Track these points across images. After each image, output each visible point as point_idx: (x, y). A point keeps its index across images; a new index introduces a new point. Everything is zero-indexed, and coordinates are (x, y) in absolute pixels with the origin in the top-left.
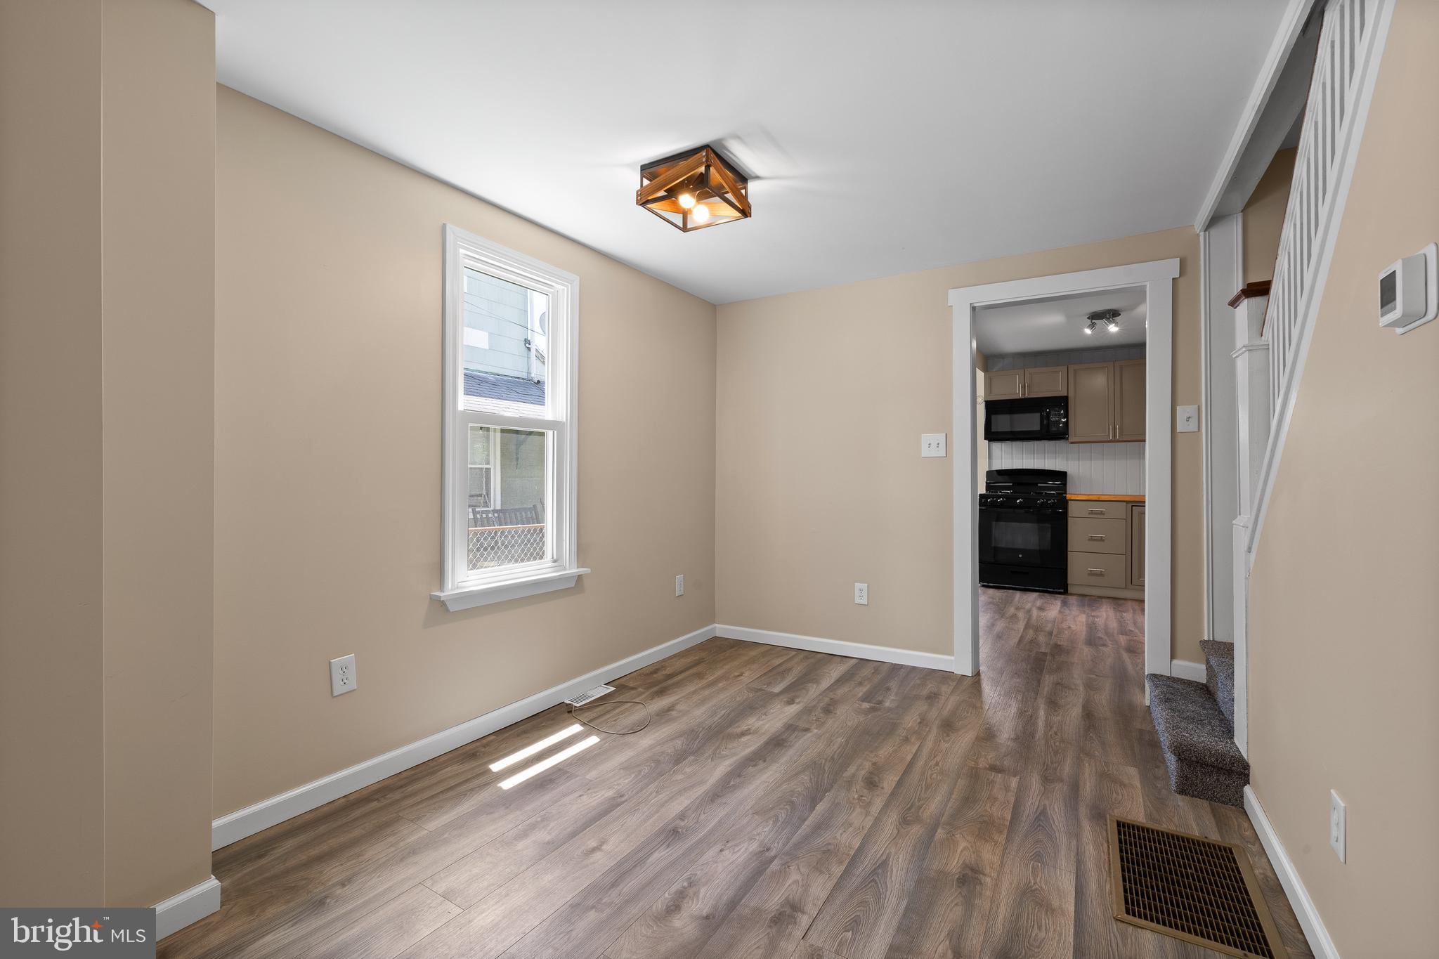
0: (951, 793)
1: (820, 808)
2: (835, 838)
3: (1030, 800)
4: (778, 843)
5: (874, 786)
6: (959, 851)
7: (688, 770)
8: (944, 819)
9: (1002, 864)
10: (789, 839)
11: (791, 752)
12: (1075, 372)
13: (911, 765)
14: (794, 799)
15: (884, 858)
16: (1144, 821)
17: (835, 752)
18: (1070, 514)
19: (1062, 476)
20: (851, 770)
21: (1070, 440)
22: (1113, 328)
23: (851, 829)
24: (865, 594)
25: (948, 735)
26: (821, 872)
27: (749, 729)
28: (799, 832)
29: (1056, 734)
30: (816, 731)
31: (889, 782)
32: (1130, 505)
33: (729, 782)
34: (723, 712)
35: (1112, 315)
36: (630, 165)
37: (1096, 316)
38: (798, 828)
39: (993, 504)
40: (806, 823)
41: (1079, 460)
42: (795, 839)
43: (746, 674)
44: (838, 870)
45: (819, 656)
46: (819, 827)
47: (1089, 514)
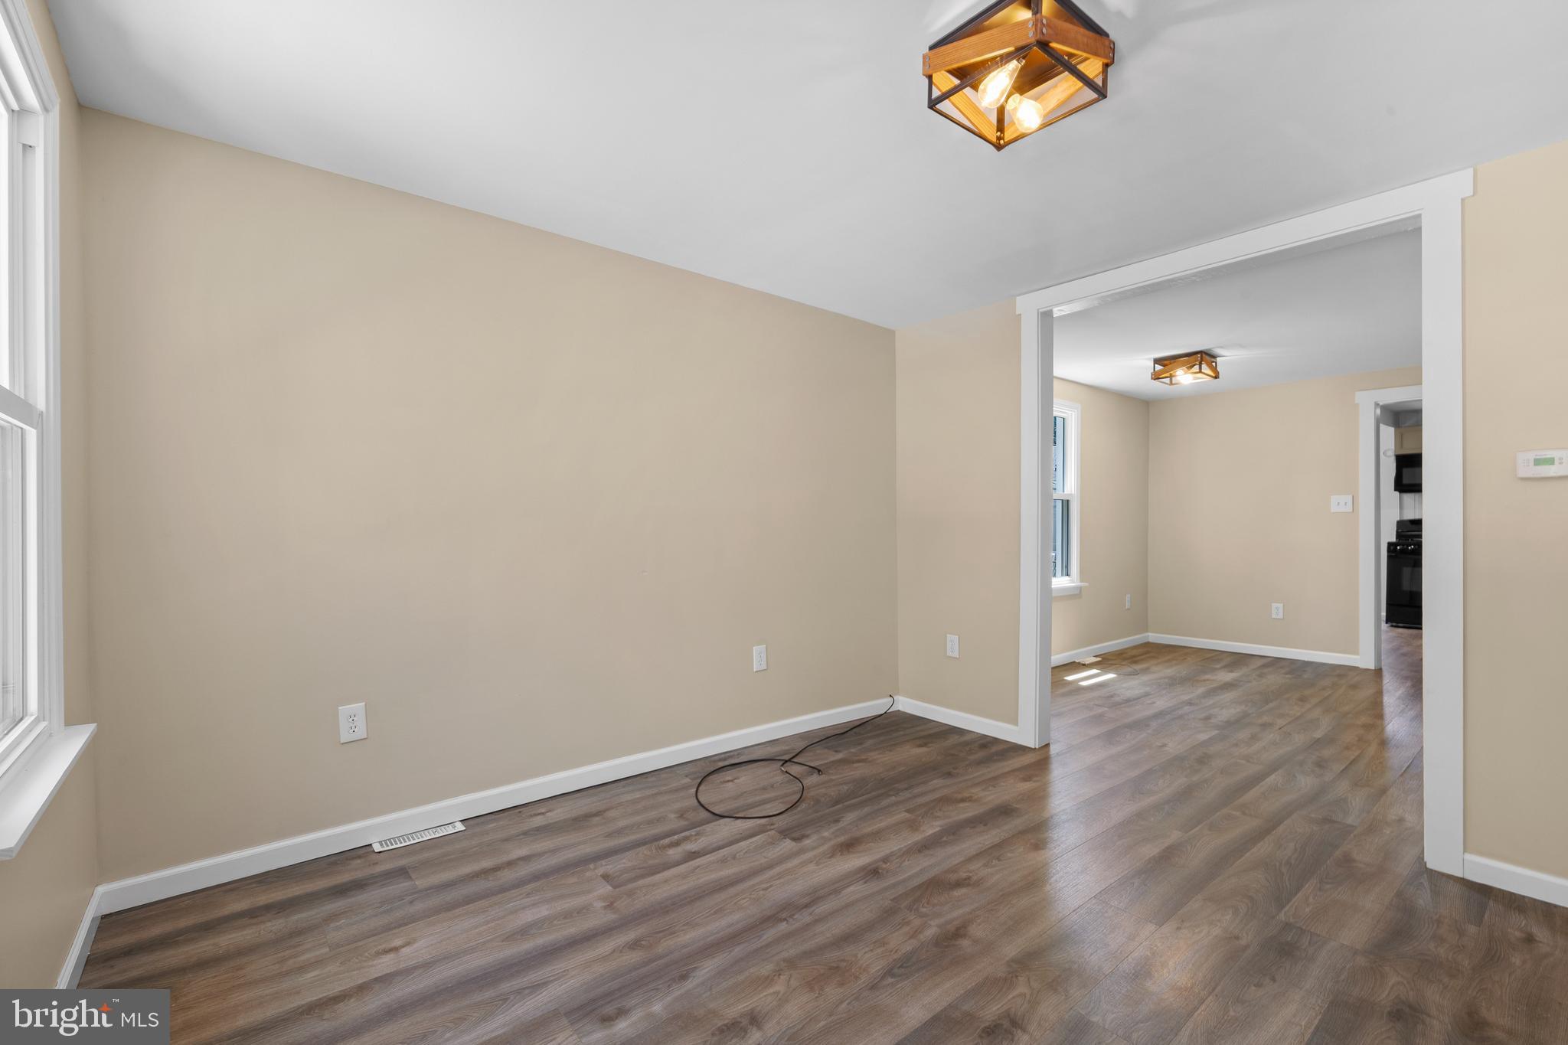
24: (1281, 610)
36: (1149, 359)
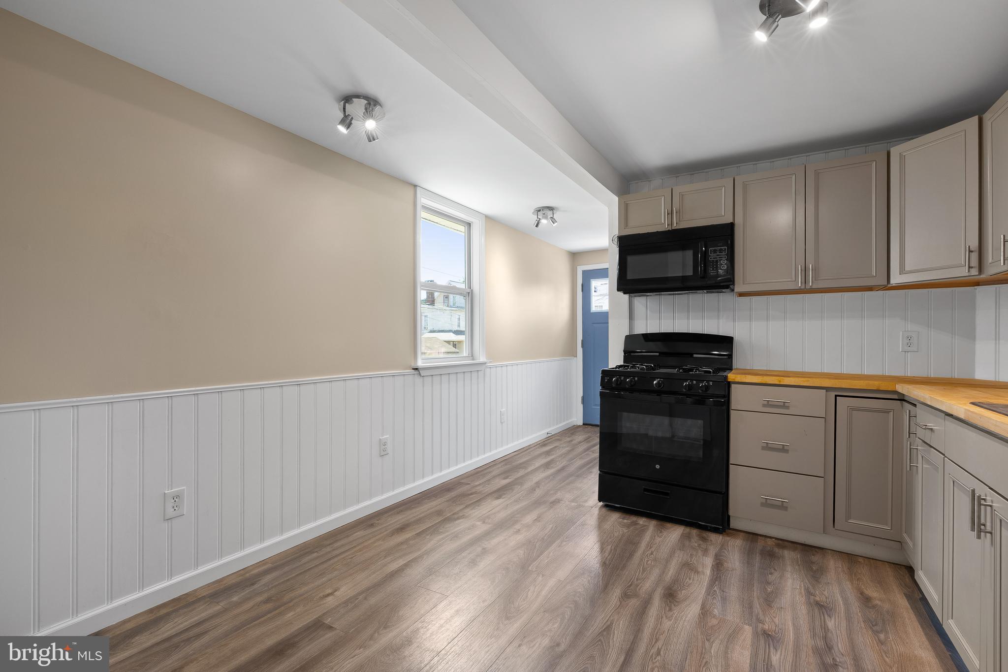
12: (745, 186)
18: (734, 405)
19: (726, 342)
21: (738, 288)
32: (833, 394)
39: (620, 387)
41: (750, 320)
47: (764, 406)
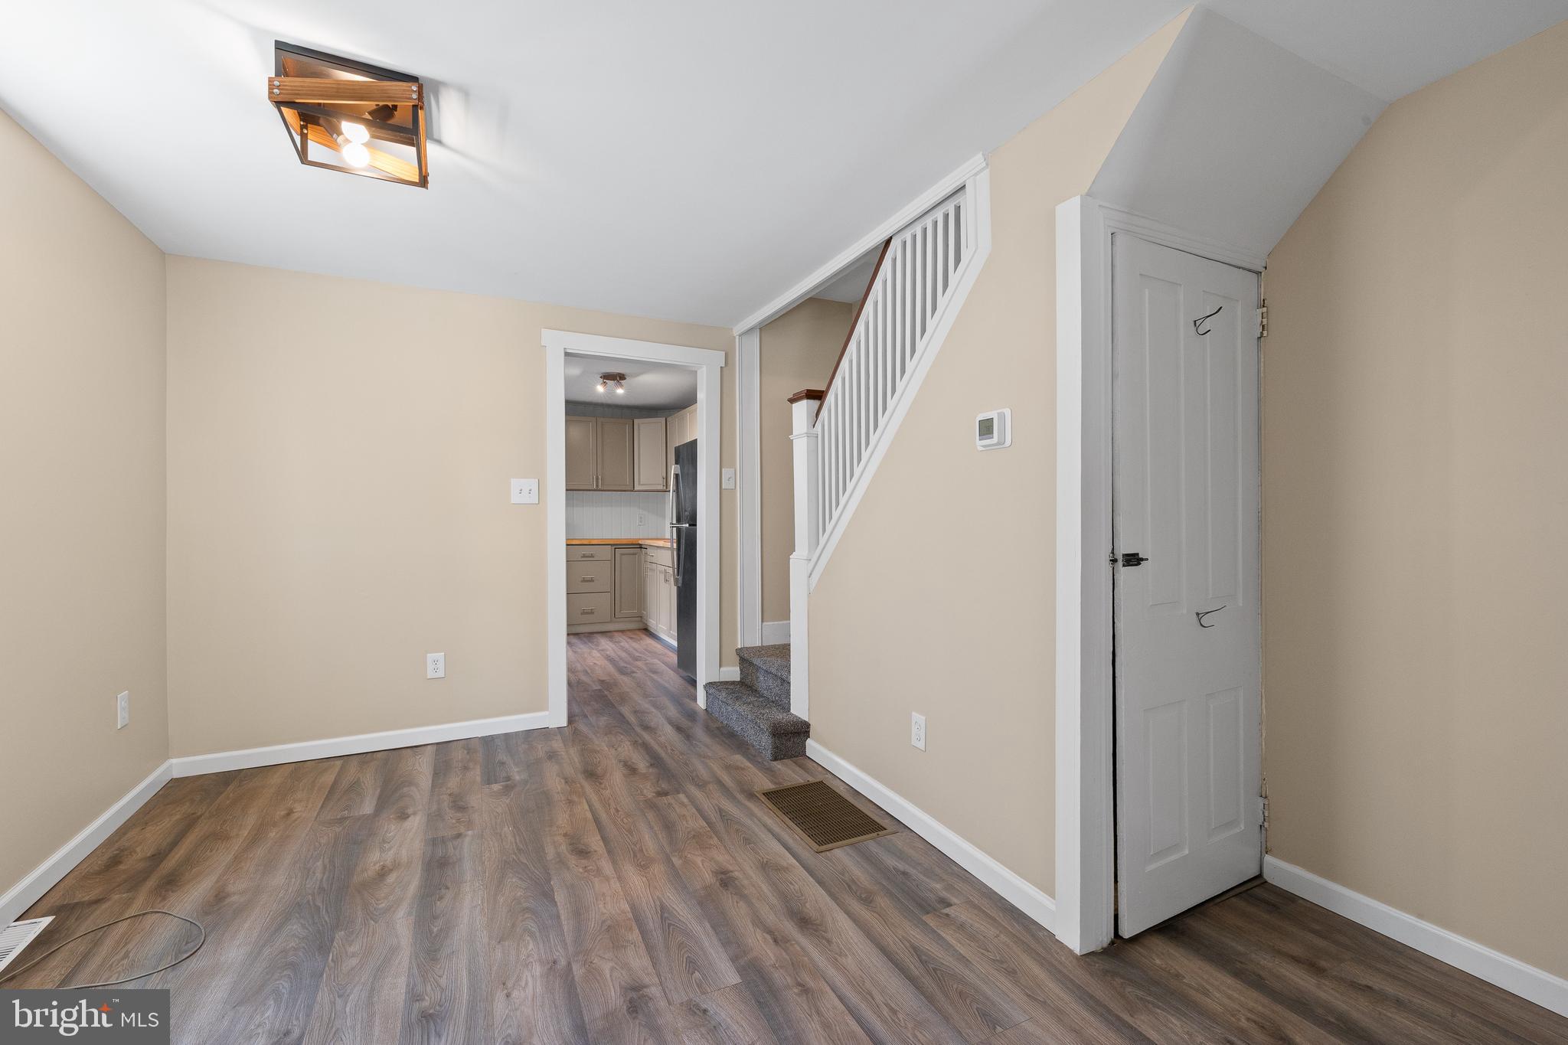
0: (651, 828)
1: (560, 897)
2: (603, 914)
3: (706, 806)
4: (557, 951)
5: (587, 853)
6: (701, 865)
7: (354, 948)
8: (668, 849)
9: (734, 858)
10: (564, 942)
11: (467, 865)
13: (597, 821)
14: (525, 905)
15: (658, 903)
16: (774, 787)
17: (516, 843)
20: (550, 852)
22: (620, 391)
23: (608, 898)
24: (441, 665)
25: (601, 784)
26: (625, 947)
27: (383, 867)
28: (566, 928)
29: (672, 750)
30: (470, 833)
31: (595, 842)
32: (614, 548)
33: (431, 932)
34: (319, 864)
35: (618, 378)
37: (607, 377)
38: (560, 926)
40: (563, 918)
42: (569, 940)
43: (298, 807)
44: (635, 935)
45: (379, 755)
46: (579, 913)
47: (582, 557)
